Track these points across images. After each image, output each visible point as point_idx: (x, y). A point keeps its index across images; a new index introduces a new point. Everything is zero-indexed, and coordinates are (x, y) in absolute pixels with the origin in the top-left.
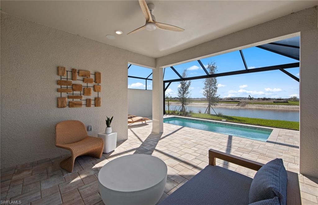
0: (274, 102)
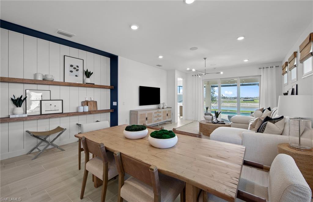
0: (244, 101)
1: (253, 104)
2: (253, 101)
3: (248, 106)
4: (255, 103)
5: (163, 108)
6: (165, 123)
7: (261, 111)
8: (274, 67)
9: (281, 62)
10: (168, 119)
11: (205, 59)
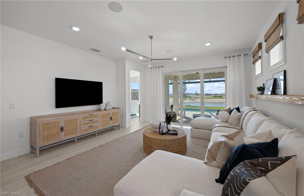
0: (213, 97)
1: (221, 99)
2: (221, 97)
3: (217, 101)
4: (222, 98)
5: (105, 110)
6: (113, 128)
7: (227, 112)
8: (242, 55)
9: (250, 49)
10: (113, 123)
11: (151, 37)
